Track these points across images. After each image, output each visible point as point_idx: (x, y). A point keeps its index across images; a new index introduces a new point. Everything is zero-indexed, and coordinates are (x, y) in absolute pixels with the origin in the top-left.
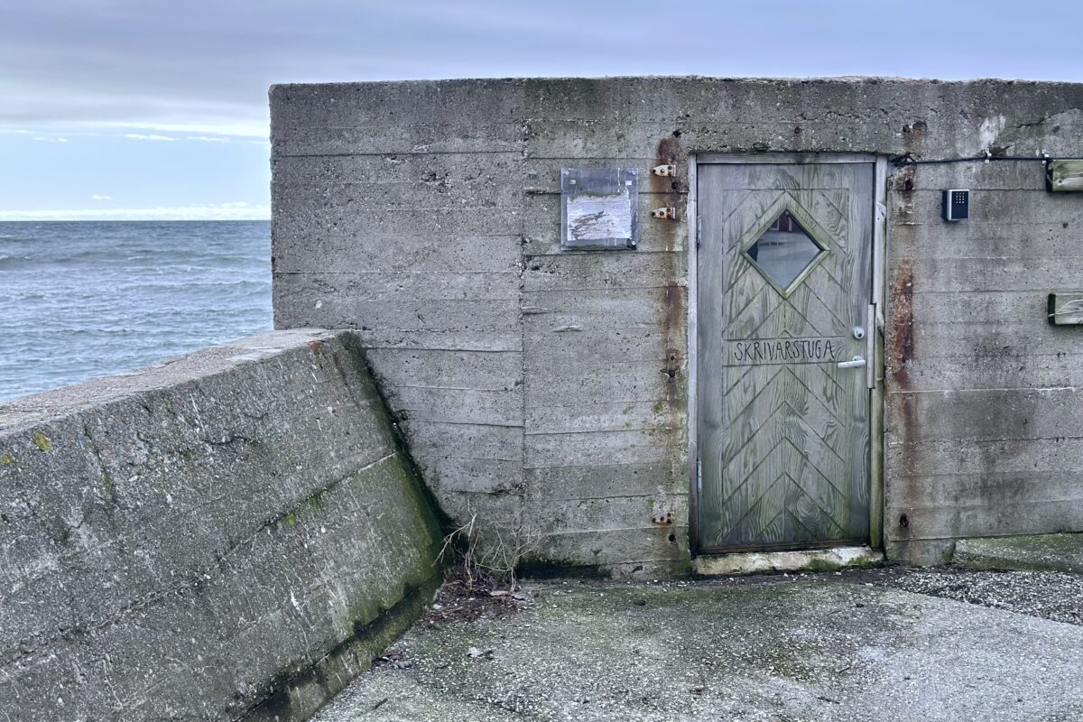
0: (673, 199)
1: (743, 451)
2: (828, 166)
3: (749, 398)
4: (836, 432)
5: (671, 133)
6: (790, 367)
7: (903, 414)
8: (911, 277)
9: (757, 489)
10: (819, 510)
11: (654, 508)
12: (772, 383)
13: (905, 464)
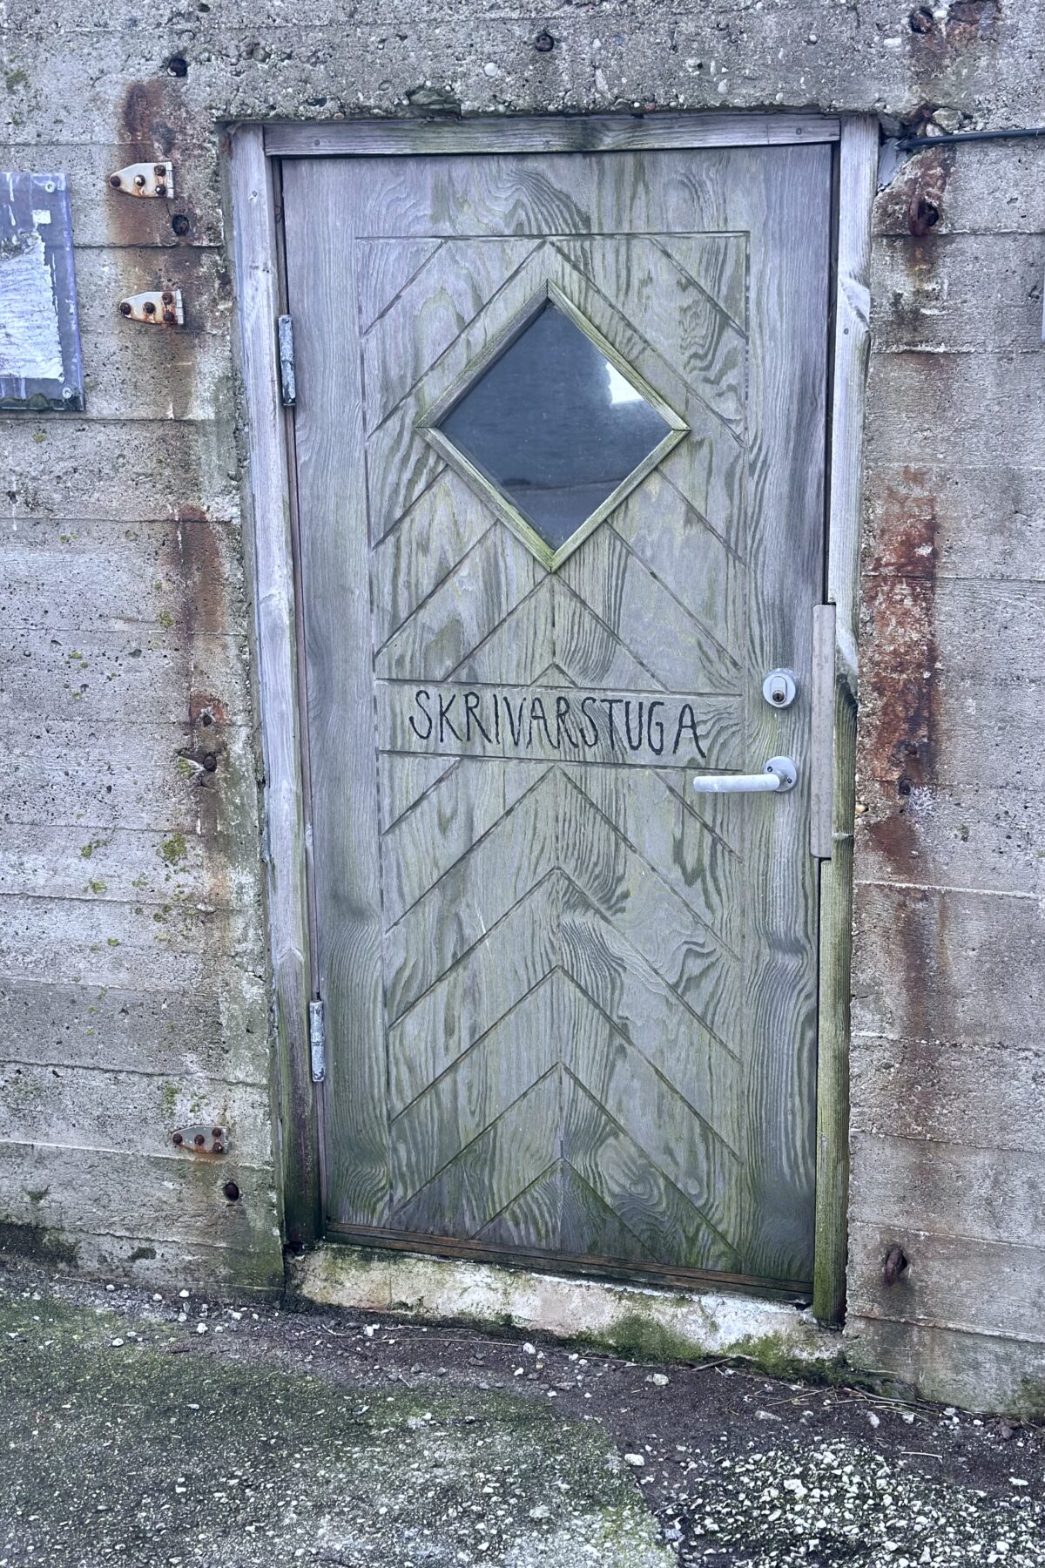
0: (178, 266)
1: (442, 989)
2: (678, 156)
3: (454, 846)
4: (714, 974)
5: (157, 62)
6: (574, 771)
7: (899, 953)
8: (933, 527)
9: (484, 1097)
10: (661, 1182)
11: (178, 1108)
12: (520, 810)
13: (901, 1099)
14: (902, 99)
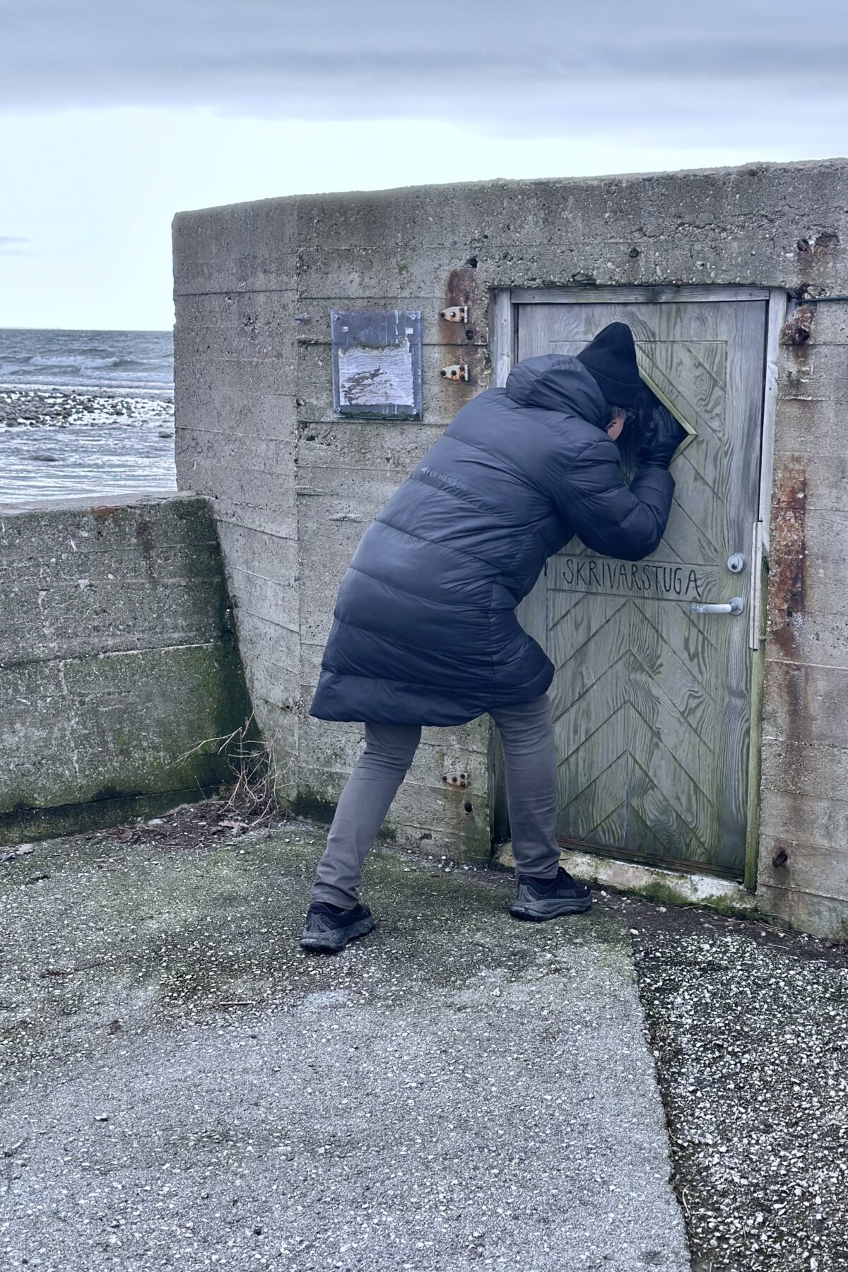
0: (468, 354)
1: (574, 709)
2: (696, 305)
3: (581, 639)
4: (702, 707)
5: (464, 261)
6: (638, 602)
7: (786, 697)
8: (804, 484)
9: (591, 766)
10: (674, 814)
11: (446, 763)
12: (612, 621)
13: (786, 772)
14: (794, 281)
